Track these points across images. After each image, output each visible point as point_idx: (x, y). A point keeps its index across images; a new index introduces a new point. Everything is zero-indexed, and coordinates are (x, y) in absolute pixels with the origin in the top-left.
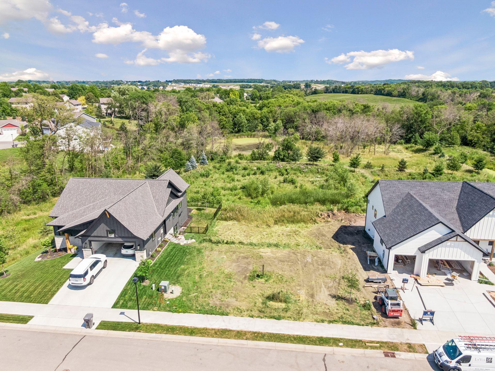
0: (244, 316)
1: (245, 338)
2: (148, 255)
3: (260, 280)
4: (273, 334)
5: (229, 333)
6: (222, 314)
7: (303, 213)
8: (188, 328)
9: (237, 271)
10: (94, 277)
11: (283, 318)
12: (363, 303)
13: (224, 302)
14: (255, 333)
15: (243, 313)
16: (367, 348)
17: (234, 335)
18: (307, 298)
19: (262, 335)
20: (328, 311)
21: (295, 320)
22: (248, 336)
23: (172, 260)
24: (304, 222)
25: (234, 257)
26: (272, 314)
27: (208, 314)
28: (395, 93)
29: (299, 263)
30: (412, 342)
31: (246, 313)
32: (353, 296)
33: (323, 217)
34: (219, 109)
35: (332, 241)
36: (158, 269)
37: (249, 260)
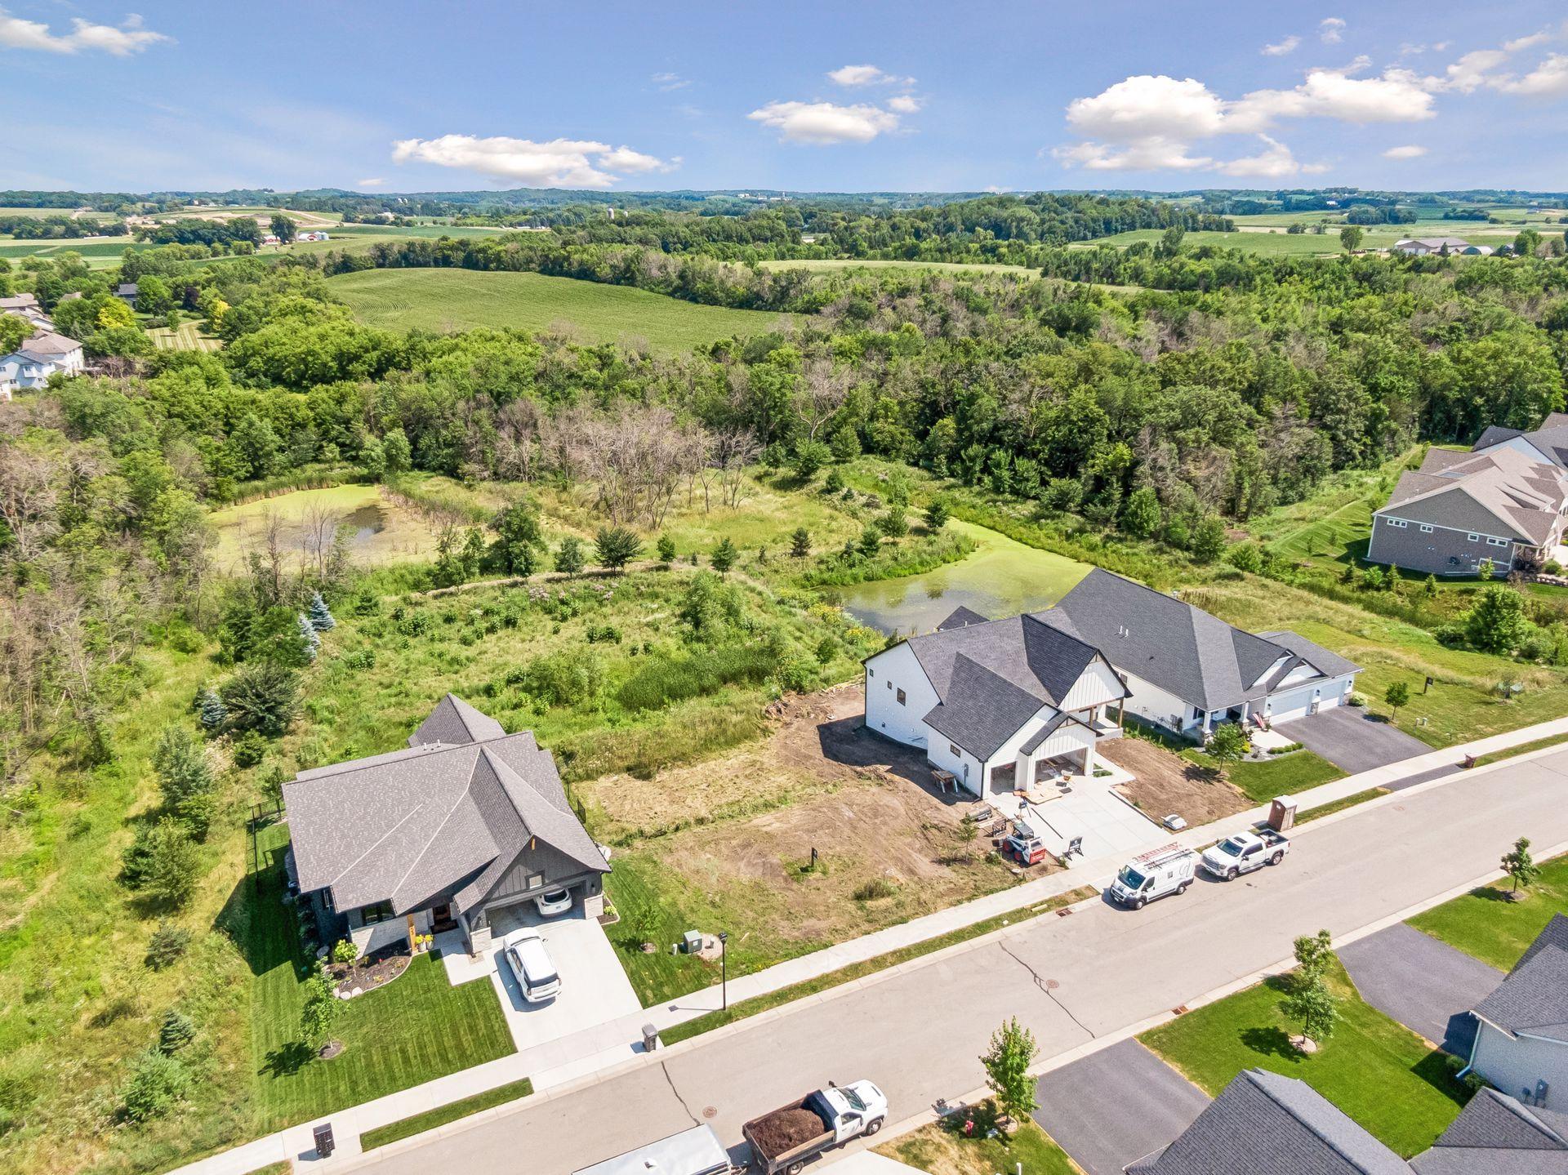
1: (888, 964)
3: (813, 875)
4: (919, 943)
5: (863, 966)
6: (826, 947)
8: (800, 985)
9: (760, 872)
11: (910, 918)
12: (984, 857)
13: (805, 930)
14: (895, 952)
15: (850, 933)
16: (1035, 914)
17: (872, 967)
18: (908, 877)
19: (906, 951)
20: (952, 885)
21: (926, 914)
22: (890, 959)
24: (750, 738)
25: (725, 850)
26: (889, 919)
27: (802, 955)
28: (605, 271)
29: (840, 824)
30: (1077, 887)
31: (853, 931)
33: (773, 715)
35: (834, 765)
37: (756, 847)
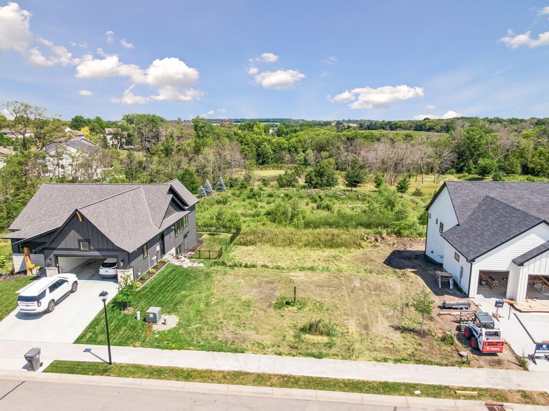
0: (268, 353)
1: (269, 384)
2: (136, 276)
3: (290, 308)
4: (312, 378)
5: (245, 376)
7: (344, 236)
8: (182, 371)
9: (259, 298)
10: (54, 303)
11: (326, 357)
12: (440, 335)
13: (238, 336)
14: (285, 376)
15: (266, 349)
16: (458, 397)
17: (252, 380)
18: (358, 330)
19: (295, 379)
20: (391, 346)
21: (344, 358)
22: (274, 380)
23: (169, 284)
24: (346, 247)
25: (255, 281)
26: (309, 351)
27: (214, 351)
28: (438, 128)
29: (344, 288)
30: (527, 388)
31: (270, 349)
32: (425, 328)
33: (370, 240)
34: (241, 138)
35: (384, 267)
36: (149, 293)
37: (275, 285)
